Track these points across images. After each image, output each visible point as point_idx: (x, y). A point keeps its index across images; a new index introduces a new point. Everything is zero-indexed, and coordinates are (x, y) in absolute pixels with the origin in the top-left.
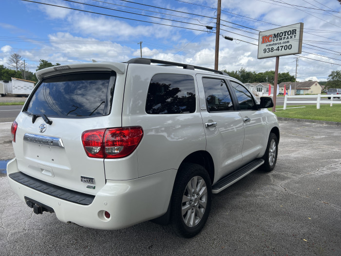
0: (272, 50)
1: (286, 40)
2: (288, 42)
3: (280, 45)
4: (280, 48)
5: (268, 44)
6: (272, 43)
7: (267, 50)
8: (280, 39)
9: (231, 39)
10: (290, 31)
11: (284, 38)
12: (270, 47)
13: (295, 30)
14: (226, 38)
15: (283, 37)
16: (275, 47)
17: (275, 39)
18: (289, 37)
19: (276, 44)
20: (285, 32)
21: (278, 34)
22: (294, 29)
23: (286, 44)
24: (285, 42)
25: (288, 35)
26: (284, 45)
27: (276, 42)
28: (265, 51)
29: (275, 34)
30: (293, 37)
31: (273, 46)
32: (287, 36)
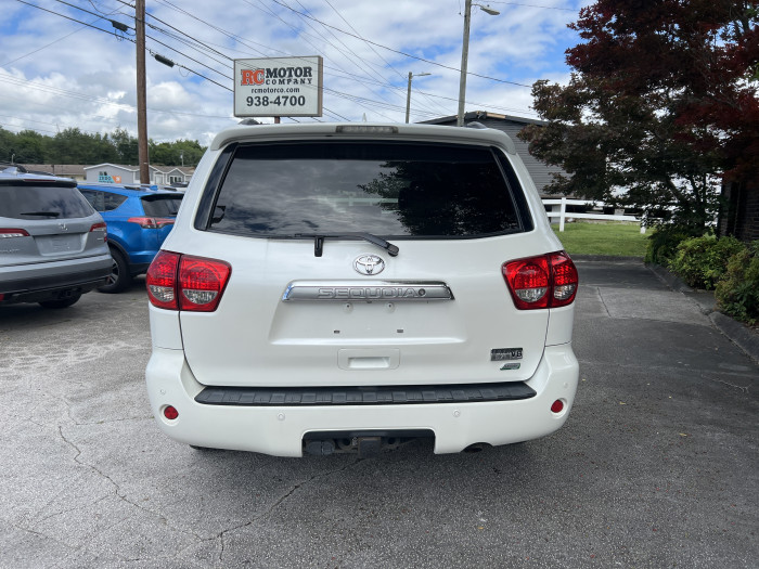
0: (266, 102)
1: (292, 85)
2: (297, 90)
3: (281, 95)
4: (282, 101)
5: (256, 87)
6: (264, 86)
7: (255, 101)
8: (282, 82)
9: (171, 64)
10: (300, 69)
11: (289, 81)
12: (262, 95)
13: (310, 69)
14: (158, 58)
15: (286, 78)
16: (272, 97)
17: (271, 79)
18: (299, 79)
19: (272, 91)
20: (290, 69)
21: (275, 70)
22: (307, 66)
23: (293, 94)
24: (291, 90)
25: (296, 75)
26: (290, 95)
27: (271, 86)
28: (250, 101)
29: (268, 70)
30: (306, 81)
31: (267, 94)
32: (294, 77)
